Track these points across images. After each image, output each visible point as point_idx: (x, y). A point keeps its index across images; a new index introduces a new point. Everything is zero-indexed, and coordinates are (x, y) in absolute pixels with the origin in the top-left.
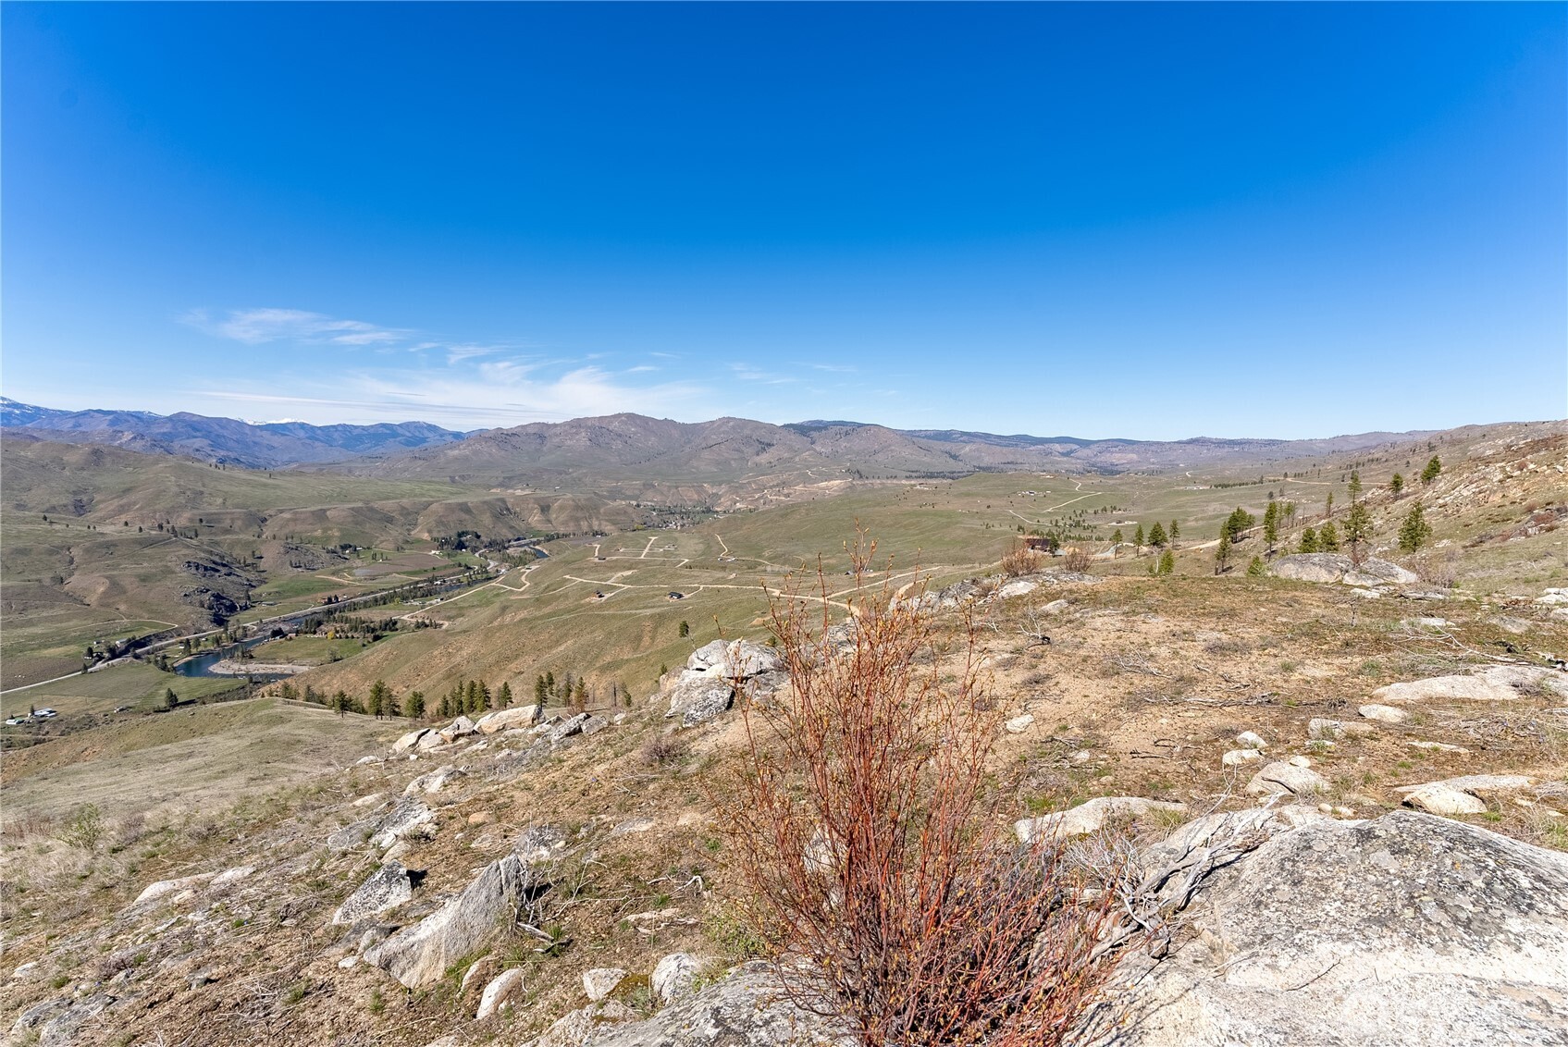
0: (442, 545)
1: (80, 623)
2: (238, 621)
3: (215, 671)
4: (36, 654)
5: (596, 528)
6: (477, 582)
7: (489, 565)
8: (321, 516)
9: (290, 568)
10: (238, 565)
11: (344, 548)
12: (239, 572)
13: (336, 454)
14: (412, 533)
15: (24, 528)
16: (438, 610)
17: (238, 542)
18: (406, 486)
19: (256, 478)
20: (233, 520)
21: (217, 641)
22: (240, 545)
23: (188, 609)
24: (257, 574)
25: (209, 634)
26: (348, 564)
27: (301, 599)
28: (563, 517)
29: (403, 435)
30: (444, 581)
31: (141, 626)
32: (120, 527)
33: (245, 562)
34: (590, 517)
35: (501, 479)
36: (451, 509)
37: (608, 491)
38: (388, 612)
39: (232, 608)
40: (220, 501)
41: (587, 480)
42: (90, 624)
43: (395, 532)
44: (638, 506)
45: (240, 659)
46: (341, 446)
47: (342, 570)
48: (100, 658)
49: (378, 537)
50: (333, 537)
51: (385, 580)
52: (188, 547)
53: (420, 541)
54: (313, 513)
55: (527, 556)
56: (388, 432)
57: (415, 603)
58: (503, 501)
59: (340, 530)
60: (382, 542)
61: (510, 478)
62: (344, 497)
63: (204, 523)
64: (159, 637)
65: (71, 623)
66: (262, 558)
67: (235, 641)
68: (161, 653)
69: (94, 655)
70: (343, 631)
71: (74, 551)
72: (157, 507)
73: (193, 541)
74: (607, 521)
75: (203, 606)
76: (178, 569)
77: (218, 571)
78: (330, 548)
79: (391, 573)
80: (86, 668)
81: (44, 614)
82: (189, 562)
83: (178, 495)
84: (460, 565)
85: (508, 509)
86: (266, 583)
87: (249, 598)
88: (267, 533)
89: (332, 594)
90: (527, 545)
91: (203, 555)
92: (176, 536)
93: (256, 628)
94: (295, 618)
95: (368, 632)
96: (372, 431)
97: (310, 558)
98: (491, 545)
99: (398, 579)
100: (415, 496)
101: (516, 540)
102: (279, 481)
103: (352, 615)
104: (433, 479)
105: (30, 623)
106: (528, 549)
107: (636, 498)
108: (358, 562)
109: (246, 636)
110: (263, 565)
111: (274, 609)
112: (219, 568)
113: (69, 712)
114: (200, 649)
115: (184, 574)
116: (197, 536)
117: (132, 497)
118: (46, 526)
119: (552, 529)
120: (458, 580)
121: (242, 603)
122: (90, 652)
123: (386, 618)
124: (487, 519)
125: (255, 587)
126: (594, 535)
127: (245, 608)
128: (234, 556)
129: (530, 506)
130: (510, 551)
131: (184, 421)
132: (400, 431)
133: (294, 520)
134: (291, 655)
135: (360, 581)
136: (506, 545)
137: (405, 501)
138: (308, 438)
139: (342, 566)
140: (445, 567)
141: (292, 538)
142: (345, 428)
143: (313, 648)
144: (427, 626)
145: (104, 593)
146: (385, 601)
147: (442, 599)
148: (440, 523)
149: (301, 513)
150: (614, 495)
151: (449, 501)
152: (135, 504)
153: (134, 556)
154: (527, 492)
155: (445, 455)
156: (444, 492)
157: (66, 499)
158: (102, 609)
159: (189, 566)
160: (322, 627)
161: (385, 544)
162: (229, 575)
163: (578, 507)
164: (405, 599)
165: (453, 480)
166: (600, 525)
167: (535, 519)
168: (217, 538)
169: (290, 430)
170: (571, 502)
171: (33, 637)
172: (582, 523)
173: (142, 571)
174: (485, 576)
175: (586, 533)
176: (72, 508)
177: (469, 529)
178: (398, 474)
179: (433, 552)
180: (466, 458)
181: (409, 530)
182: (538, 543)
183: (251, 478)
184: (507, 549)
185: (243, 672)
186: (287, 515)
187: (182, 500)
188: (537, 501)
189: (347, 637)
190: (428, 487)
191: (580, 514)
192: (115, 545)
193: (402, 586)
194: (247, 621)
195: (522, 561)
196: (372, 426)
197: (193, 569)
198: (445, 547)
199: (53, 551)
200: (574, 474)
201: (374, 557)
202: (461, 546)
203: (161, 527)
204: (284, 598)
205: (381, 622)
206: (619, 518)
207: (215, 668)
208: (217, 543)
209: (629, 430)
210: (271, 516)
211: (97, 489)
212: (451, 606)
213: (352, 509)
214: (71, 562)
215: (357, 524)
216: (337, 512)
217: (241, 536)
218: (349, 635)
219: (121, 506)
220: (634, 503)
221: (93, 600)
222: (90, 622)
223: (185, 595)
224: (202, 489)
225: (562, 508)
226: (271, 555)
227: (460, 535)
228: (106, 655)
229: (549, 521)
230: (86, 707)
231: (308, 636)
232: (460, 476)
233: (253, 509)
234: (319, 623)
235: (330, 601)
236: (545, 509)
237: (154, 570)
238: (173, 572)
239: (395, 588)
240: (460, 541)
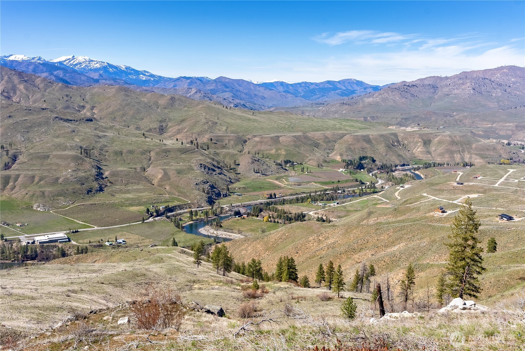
0: (348, 165)
1: (148, 194)
2: (219, 203)
3: (201, 232)
4: (127, 209)
5: (467, 160)
6: (366, 194)
7: (377, 182)
8: (276, 140)
9: (254, 173)
10: (226, 169)
11: (286, 162)
12: (226, 172)
13: (299, 102)
14: (330, 155)
15: (134, 139)
16: (333, 211)
17: (228, 154)
18: (332, 122)
19: (246, 115)
20: (229, 140)
21: (207, 214)
22: (229, 156)
23: (197, 192)
24: (235, 175)
25: (204, 209)
26: (287, 173)
27: (256, 193)
28: (440, 149)
29: (340, 89)
30: (344, 191)
31: (173, 199)
32: (174, 141)
33: (230, 167)
34: (463, 151)
35: (399, 120)
36: (357, 139)
37: (483, 131)
38: (302, 208)
39: (218, 195)
40: (224, 128)
41: (467, 122)
42: (152, 195)
43: (319, 154)
44: (509, 144)
45: (214, 227)
46: (302, 97)
47: (282, 177)
48: (152, 215)
49: (307, 157)
50: (281, 155)
51: (306, 186)
52: (202, 155)
53: (334, 161)
54: (271, 138)
55: (407, 178)
56: (331, 86)
57: (320, 204)
58: (395, 135)
59: (286, 150)
60: (310, 160)
61: (406, 119)
62: (291, 128)
63: (213, 141)
64: (181, 207)
65: (144, 194)
66: (239, 165)
67: (216, 215)
68: (178, 217)
69: (149, 213)
70: (273, 217)
71: (153, 154)
72: (194, 131)
73: (206, 152)
74: (477, 155)
75: (204, 192)
76: (195, 168)
77: (214, 171)
78: (279, 162)
79: (311, 182)
80: (144, 220)
81: (135, 187)
82: (201, 164)
83: (204, 124)
84: (357, 181)
85: (398, 141)
86: (239, 181)
87: (228, 189)
88: (246, 150)
89: (272, 192)
90: (409, 170)
91: (209, 160)
92: (198, 148)
93: (228, 209)
94: (250, 205)
95: (287, 220)
96: (321, 86)
97: (265, 167)
98: (383, 168)
99: (315, 187)
100: (336, 129)
101: (401, 166)
102: (257, 117)
103: (280, 207)
104: (353, 118)
105: (128, 192)
106: (409, 173)
107: (507, 137)
108: (293, 173)
109: (221, 213)
110: (240, 169)
111: (240, 198)
112: (216, 169)
113: (131, 243)
114: (198, 217)
115: (198, 171)
116: (208, 149)
117: (184, 125)
118: (143, 139)
119: (431, 159)
120: (354, 191)
121: (224, 192)
122: (148, 210)
123: (299, 212)
124: (382, 148)
125: (233, 183)
126: (464, 166)
127: (225, 196)
128: (225, 163)
129: (415, 140)
130: (396, 174)
131: (221, 82)
132: (339, 86)
133: (261, 142)
134: (241, 229)
135: (291, 185)
136: (394, 169)
137: (328, 133)
138: (284, 92)
139: (283, 175)
140: (346, 181)
141: (258, 154)
142: (306, 85)
143: (254, 226)
144: (324, 221)
145: (161, 178)
146: (303, 200)
147: (338, 203)
148: (349, 149)
149: (265, 138)
150: (487, 134)
151: (357, 134)
152: (185, 128)
153: (177, 158)
154: (416, 129)
155: (363, 101)
156: (355, 127)
157: (156, 125)
158: (159, 188)
159: (201, 167)
160: (262, 213)
161: (311, 163)
162: (220, 174)
163: (453, 143)
164: (315, 200)
165: (365, 119)
166: (471, 158)
167: (418, 151)
168: (218, 151)
169: (275, 87)
170: (448, 138)
171: (127, 200)
172: (455, 155)
173: (179, 167)
174: (372, 190)
175: (458, 164)
176: (158, 130)
177: (369, 155)
178: (331, 115)
179: (341, 170)
180: (377, 104)
181: (328, 153)
182: (418, 169)
183: (242, 115)
184: (394, 172)
185: (215, 235)
186: (257, 139)
187: (206, 127)
188: (421, 136)
189: (275, 222)
190: (345, 123)
191: (454, 148)
192: (169, 152)
193: (316, 192)
194: (224, 204)
195: (401, 181)
196: (322, 83)
197: (203, 168)
198: (350, 167)
199: (143, 153)
200: (457, 117)
201: (303, 170)
202: (361, 167)
203: (192, 142)
204: (247, 192)
205: (296, 214)
206: (487, 153)
207: (202, 231)
208: (217, 154)
209: (509, 80)
210: (249, 139)
211: (170, 120)
212: (342, 209)
213: (295, 136)
214: (150, 160)
215: (296, 147)
216: (286, 138)
217: (230, 151)
218: (276, 220)
219: (179, 130)
220: (506, 142)
221: (155, 182)
222: (152, 194)
223: (196, 184)
224: (217, 121)
225: (440, 142)
226: (244, 162)
227: (361, 159)
228: (155, 214)
229: (429, 153)
230: (138, 242)
231: (254, 217)
232: (371, 117)
233: (240, 134)
234: (261, 210)
235: (271, 197)
236: (427, 143)
237: (184, 168)
238: (193, 170)
239: (311, 192)
240: (360, 163)
